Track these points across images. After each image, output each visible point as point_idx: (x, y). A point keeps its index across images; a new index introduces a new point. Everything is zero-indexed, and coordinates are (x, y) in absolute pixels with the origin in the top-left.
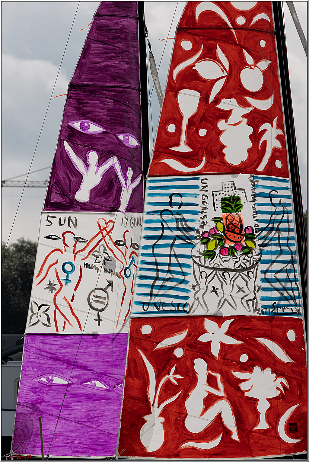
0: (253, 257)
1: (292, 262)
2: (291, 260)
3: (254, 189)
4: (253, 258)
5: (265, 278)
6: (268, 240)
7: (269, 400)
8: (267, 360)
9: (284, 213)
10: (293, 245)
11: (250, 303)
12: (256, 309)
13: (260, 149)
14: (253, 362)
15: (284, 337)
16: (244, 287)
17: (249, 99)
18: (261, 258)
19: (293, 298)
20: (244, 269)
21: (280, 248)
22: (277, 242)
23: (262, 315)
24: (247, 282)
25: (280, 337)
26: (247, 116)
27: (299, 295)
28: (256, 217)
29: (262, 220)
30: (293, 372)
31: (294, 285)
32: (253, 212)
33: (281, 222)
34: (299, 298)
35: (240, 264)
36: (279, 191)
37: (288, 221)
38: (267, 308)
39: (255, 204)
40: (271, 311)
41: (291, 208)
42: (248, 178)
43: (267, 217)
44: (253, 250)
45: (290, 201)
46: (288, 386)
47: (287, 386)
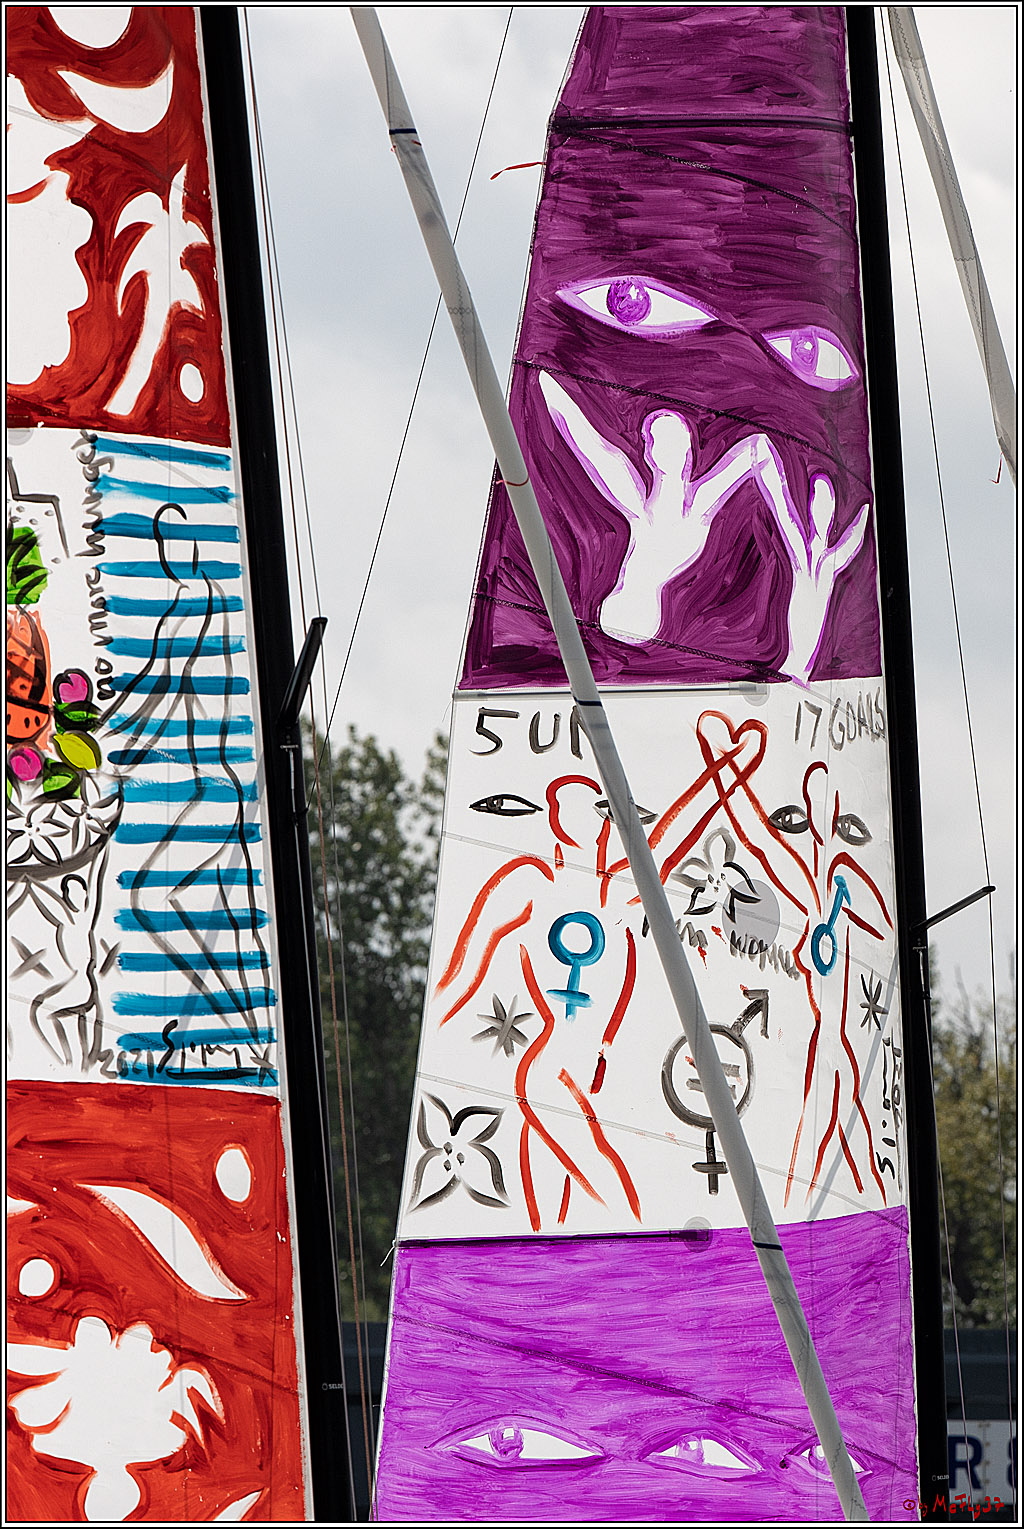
0: (90, 811)
1: (241, 834)
2: (235, 825)
3: (95, 498)
4: (89, 818)
5: (136, 912)
6: (150, 732)
7: (139, 1471)
8: (135, 1289)
9: (209, 608)
10: (244, 755)
11: (70, 1023)
12: (96, 1054)
13: (120, 313)
14: (74, 1296)
15: (205, 1183)
16: (48, 951)
17: (77, 83)
18: (118, 817)
19: (243, 1003)
20: (49, 867)
21: (196, 769)
22: (180, 742)
23: (119, 1080)
24: (59, 925)
25: (191, 1183)
26: (69, 160)
27: (267, 989)
28: (103, 625)
29: (125, 641)
30: (241, 1340)
31: (247, 943)
32: (93, 604)
33: (197, 649)
34: (267, 1000)
35: (31, 841)
36: (189, 505)
37: (226, 648)
38: (139, 1050)
39: (97, 569)
40: (157, 1062)
41: (238, 587)
42: (73, 448)
43: (143, 628)
44: (88, 780)
45: (235, 553)
46: (221, 1406)
47: (213, 1407)
